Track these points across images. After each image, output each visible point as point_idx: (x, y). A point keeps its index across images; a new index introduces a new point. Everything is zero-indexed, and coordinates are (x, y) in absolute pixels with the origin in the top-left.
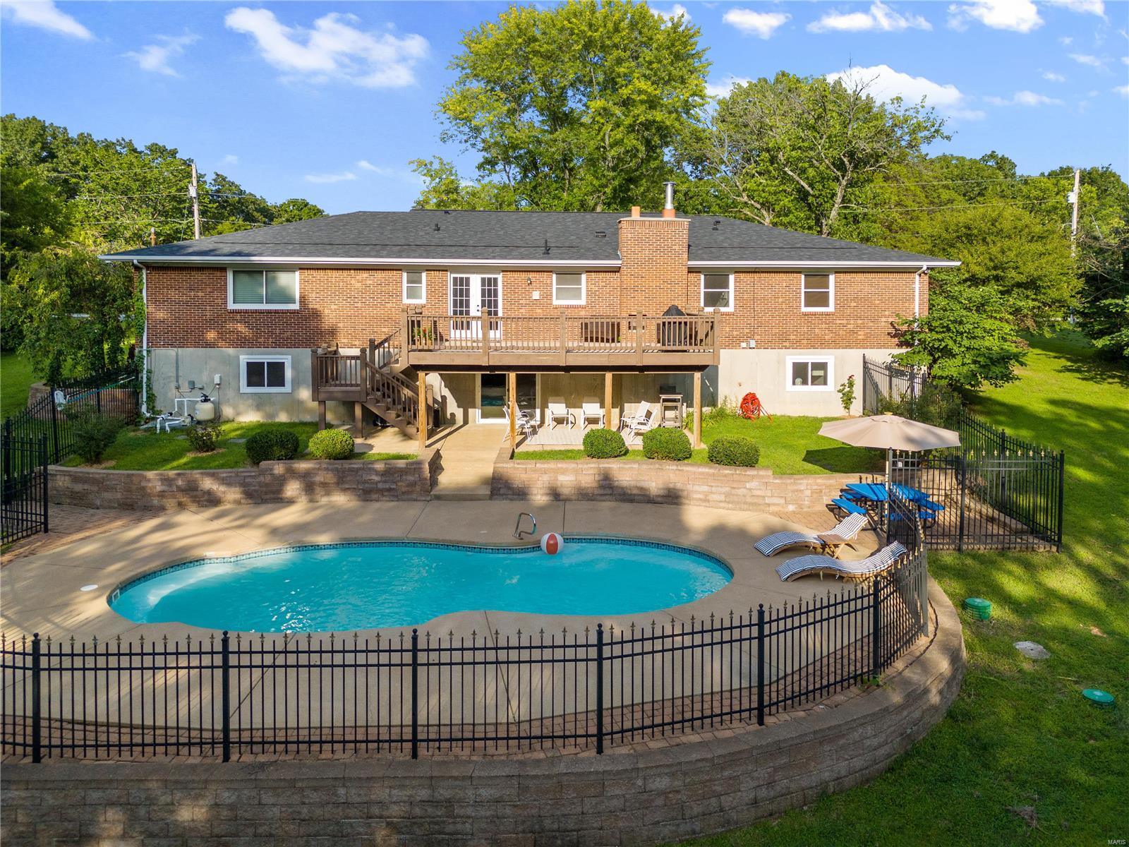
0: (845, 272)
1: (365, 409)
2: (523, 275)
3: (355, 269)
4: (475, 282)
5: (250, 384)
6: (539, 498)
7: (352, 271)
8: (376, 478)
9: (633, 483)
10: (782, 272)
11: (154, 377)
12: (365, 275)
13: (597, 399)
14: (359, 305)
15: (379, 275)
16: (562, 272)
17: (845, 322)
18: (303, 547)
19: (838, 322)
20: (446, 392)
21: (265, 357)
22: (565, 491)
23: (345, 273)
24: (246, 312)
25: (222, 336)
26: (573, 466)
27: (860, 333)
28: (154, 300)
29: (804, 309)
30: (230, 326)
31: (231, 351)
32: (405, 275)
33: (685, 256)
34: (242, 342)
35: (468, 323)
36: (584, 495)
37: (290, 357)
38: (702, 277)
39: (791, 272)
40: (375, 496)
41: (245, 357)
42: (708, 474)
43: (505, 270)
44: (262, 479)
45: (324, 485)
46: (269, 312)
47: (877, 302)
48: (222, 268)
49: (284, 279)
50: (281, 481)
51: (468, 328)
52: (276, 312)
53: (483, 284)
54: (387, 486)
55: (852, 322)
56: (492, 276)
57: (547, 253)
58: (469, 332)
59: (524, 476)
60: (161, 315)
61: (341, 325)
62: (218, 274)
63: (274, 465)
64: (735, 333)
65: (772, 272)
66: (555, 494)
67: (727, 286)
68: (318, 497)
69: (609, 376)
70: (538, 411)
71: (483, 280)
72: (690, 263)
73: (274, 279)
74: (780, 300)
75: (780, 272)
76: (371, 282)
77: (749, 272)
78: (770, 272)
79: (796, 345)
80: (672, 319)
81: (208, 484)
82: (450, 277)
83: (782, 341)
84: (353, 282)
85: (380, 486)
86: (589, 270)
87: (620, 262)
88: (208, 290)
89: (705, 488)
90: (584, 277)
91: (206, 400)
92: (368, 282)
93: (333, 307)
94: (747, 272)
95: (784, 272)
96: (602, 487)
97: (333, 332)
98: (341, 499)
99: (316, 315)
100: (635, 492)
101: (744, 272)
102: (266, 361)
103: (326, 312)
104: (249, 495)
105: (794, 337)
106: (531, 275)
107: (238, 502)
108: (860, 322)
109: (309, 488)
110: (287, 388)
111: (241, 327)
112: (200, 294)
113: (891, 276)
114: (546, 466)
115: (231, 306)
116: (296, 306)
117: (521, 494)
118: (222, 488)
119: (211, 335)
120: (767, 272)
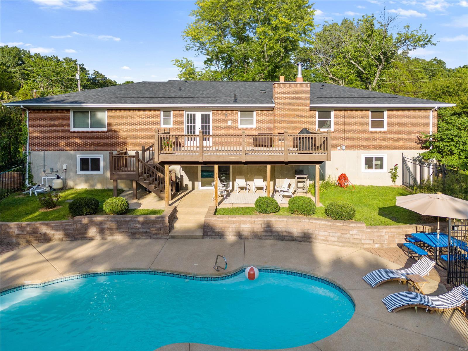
0: (393, 110)
1: (138, 184)
2: (223, 112)
3: (136, 110)
4: (198, 116)
5: (82, 169)
6: (231, 237)
7: (135, 111)
8: (139, 226)
9: (284, 229)
10: (359, 110)
11: (32, 166)
12: (141, 113)
13: (262, 177)
14: (138, 128)
15: (149, 113)
16: (244, 111)
17: (392, 136)
18: (88, 275)
19: (389, 136)
20: (183, 173)
21: (90, 155)
22: (245, 234)
23: (131, 112)
24: (80, 132)
25: (67, 144)
26: (249, 219)
27: (400, 142)
28: (32, 125)
29: (371, 130)
30: (72, 139)
31: (72, 152)
32: (162, 113)
33: (309, 102)
34: (78, 148)
35: (195, 138)
36: (256, 236)
37: (102, 155)
38: (317, 113)
39: (364, 110)
40: (138, 236)
41: (79, 156)
42: (327, 225)
43: (214, 110)
44: (75, 226)
45: (110, 229)
46: (92, 132)
47: (410, 126)
48: (68, 110)
49: (100, 115)
50: (86, 227)
51: (195, 140)
52: (95, 132)
53: (202, 117)
54: (145, 230)
55: (396, 136)
56: (207, 113)
57: (236, 101)
58: (195, 142)
59: (221, 225)
60: (36, 134)
61: (128, 139)
62: (66, 113)
63: (82, 218)
64: (334, 142)
65: (354, 110)
66: (239, 235)
67: (330, 117)
68: (106, 237)
69: (269, 167)
70: (231, 183)
71: (202, 115)
72: (311, 105)
73: (95, 115)
74: (358, 125)
75: (358, 110)
76: (144, 116)
77: (342, 110)
78: (353, 110)
79: (367, 148)
80: (304, 136)
81: (44, 229)
82: (185, 114)
83: (359, 146)
84: (135, 116)
85: (141, 230)
86: (258, 110)
87: (274, 105)
88: (60, 121)
89: (326, 233)
90: (255, 113)
91: (58, 178)
92: (143, 117)
93: (125, 129)
94: (341, 110)
95: (360, 110)
96: (266, 231)
97: (125, 142)
98: (119, 238)
99: (116, 133)
100: (285, 234)
101: (339, 110)
102: (90, 157)
103: (121, 132)
104: (68, 235)
105: (366, 144)
106: (227, 112)
107: (61, 240)
108: (400, 136)
109: (102, 231)
110: (101, 171)
111: (77, 140)
112: (56, 123)
113: (417, 112)
114: (234, 219)
115: (72, 129)
116: (105, 129)
117: (220, 235)
118: (52, 232)
119: (62, 144)
120: (351, 110)
